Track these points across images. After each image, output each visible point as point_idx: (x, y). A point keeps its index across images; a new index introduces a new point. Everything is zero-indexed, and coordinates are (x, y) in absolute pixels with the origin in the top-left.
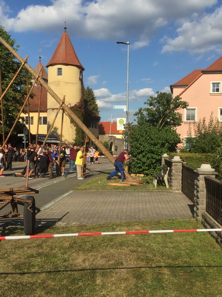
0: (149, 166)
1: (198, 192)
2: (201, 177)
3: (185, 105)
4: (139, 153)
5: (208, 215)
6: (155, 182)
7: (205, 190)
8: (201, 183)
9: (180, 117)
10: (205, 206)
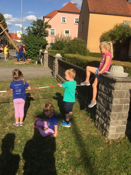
0: (34, 55)
1: (55, 66)
2: (56, 59)
3: (50, 27)
4: (29, 49)
5: (59, 75)
6: (37, 62)
7: (58, 65)
8: (56, 62)
9: (48, 32)
10: (58, 72)
